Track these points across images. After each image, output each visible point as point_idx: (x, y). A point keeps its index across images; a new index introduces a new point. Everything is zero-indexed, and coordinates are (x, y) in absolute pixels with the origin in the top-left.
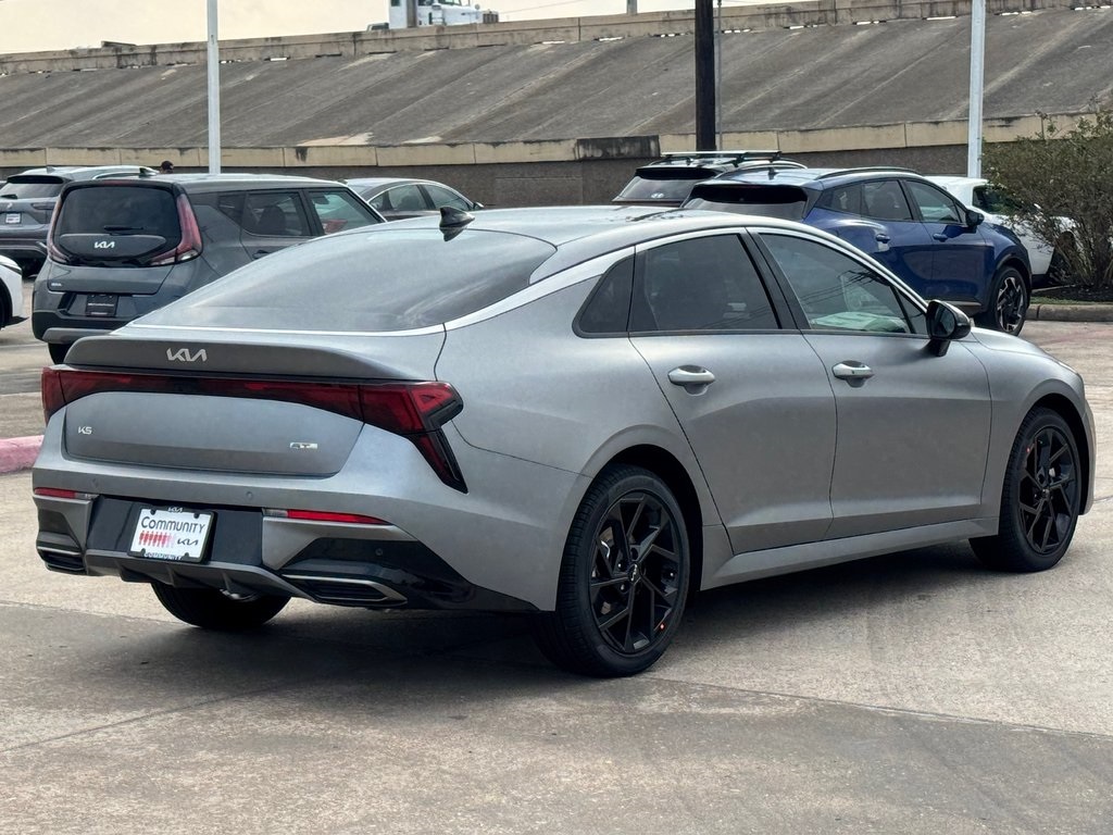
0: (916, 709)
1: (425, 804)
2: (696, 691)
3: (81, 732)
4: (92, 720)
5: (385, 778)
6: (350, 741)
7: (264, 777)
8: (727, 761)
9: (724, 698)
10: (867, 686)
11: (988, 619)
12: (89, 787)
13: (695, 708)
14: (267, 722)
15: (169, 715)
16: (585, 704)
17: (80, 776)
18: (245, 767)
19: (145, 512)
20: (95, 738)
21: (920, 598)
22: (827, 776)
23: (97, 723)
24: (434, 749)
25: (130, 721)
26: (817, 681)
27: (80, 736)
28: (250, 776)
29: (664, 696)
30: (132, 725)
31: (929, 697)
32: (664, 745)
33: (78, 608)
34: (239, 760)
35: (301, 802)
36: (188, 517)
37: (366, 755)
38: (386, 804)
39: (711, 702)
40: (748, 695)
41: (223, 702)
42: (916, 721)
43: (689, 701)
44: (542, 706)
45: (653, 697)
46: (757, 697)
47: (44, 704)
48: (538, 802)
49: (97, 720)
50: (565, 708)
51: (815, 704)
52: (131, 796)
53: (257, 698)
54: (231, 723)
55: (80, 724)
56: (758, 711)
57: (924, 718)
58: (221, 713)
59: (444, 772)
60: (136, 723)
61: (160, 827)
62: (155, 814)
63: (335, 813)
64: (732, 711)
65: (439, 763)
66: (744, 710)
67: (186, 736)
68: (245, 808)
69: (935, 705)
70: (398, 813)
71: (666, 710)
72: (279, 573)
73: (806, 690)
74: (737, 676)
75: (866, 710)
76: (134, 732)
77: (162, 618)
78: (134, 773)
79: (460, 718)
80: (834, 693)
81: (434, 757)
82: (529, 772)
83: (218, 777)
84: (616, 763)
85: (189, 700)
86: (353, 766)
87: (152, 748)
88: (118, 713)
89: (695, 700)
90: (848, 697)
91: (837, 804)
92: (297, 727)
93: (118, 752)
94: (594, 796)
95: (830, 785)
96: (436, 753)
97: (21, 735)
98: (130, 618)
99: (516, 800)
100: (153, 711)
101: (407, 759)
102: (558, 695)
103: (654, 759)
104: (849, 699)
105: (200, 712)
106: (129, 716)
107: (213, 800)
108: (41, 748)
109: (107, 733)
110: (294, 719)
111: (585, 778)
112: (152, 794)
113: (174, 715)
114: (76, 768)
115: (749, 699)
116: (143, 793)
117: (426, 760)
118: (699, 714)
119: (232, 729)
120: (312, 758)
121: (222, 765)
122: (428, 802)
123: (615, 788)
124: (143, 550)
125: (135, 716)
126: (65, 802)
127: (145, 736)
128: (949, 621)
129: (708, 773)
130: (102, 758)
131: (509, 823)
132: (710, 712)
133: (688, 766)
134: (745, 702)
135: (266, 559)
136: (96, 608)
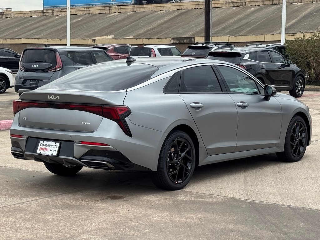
0: (255, 200)
1: (115, 225)
2: (194, 194)
3: (20, 203)
4: (23, 200)
5: (104, 217)
6: (95, 207)
7: (70, 216)
8: (201, 214)
9: (202, 196)
10: (242, 193)
11: (278, 175)
12: (21, 219)
13: (193, 199)
14: (72, 201)
15: (45, 199)
16: (162, 197)
17: (19, 216)
18: (65, 214)
19: (41, 142)
20: (23, 205)
21: (259, 169)
22: (229, 219)
23: (25, 201)
24: (119, 209)
25: (33, 200)
26: (228, 192)
27: (19, 204)
28: (66, 216)
29: (185, 195)
30: (34, 201)
31: (259, 197)
32: (183, 209)
33: (22, 168)
34: (63, 212)
35: (80, 224)
36: (53, 143)
37: (99, 211)
38: (104, 224)
39: (198, 197)
40: (208, 196)
41: (60, 195)
42: (255, 203)
43: (191, 197)
44: (150, 198)
45: (182, 196)
46: (211, 196)
47: (10, 195)
48: (146, 225)
49: (24, 200)
50: (157, 198)
51: (227, 198)
52: (32, 222)
53: (70, 194)
54: (62, 201)
55: (20, 201)
56: (211, 200)
57: (258, 202)
58: (60, 198)
59: (121, 216)
60: (35, 201)
61: (40, 230)
62: (39, 226)
63: (89, 227)
64: (203, 200)
65: (119, 213)
66: (207, 200)
67: (49, 205)
68: (64, 225)
69: (261, 199)
70: (107, 227)
71: (184, 199)
72: (79, 159)
73: (225, 194)
74: (206, 190)
75: (242, 200)
76: (34, 204)
77: (45, 171)
78: (33, 215)
79: (127, 201)
80: (233, 195)
81: (118, 212)
82: (145, 216)
83: (57, 216)
84: (170, 214)
85: (51, 195)
86: (95, 214)
87: (39, 208)
88: (31, 198)
89: (193, 196)
90: (237, 196)
91: (231, 226)
92: (80, 203)
93: (30, 209)
94: (163, 223)
95: (229, 221)
96: (119, 211)
97: (3, 204)
98: (36, 171)
99: (140, 224)
100: (41, 197)
101: (110, 212)
102: (155, 195)
103: (180, 213)
104: (236, 197)
105: (54, 198)
106: (33, 199)
107: (55, 223)
108: (8, 207)
109: (27, 203)
110: (80, 200)
111: (160, 218)
112: (38, 221)
113: (46, 199)
114: (17, 213)
115: (209, 197)
116: (36, 221)
117: (116, 212)
118: (194, 201)
119: (62, 203)
120: (84, 212)
121: (59, 213)
122: (115, 224)
123: (168, 221)
124: (40, 152)
125: (35, 199)
126: (13, 223)
127: (38, 204)
128: (267, 175)
129: (195, 217)
130: (25, 211)
131: (138, 231)
132: (197, 200)
133: (190, 215)
134: (207, 197)
135: (75, 155)
136: (27, 168)
